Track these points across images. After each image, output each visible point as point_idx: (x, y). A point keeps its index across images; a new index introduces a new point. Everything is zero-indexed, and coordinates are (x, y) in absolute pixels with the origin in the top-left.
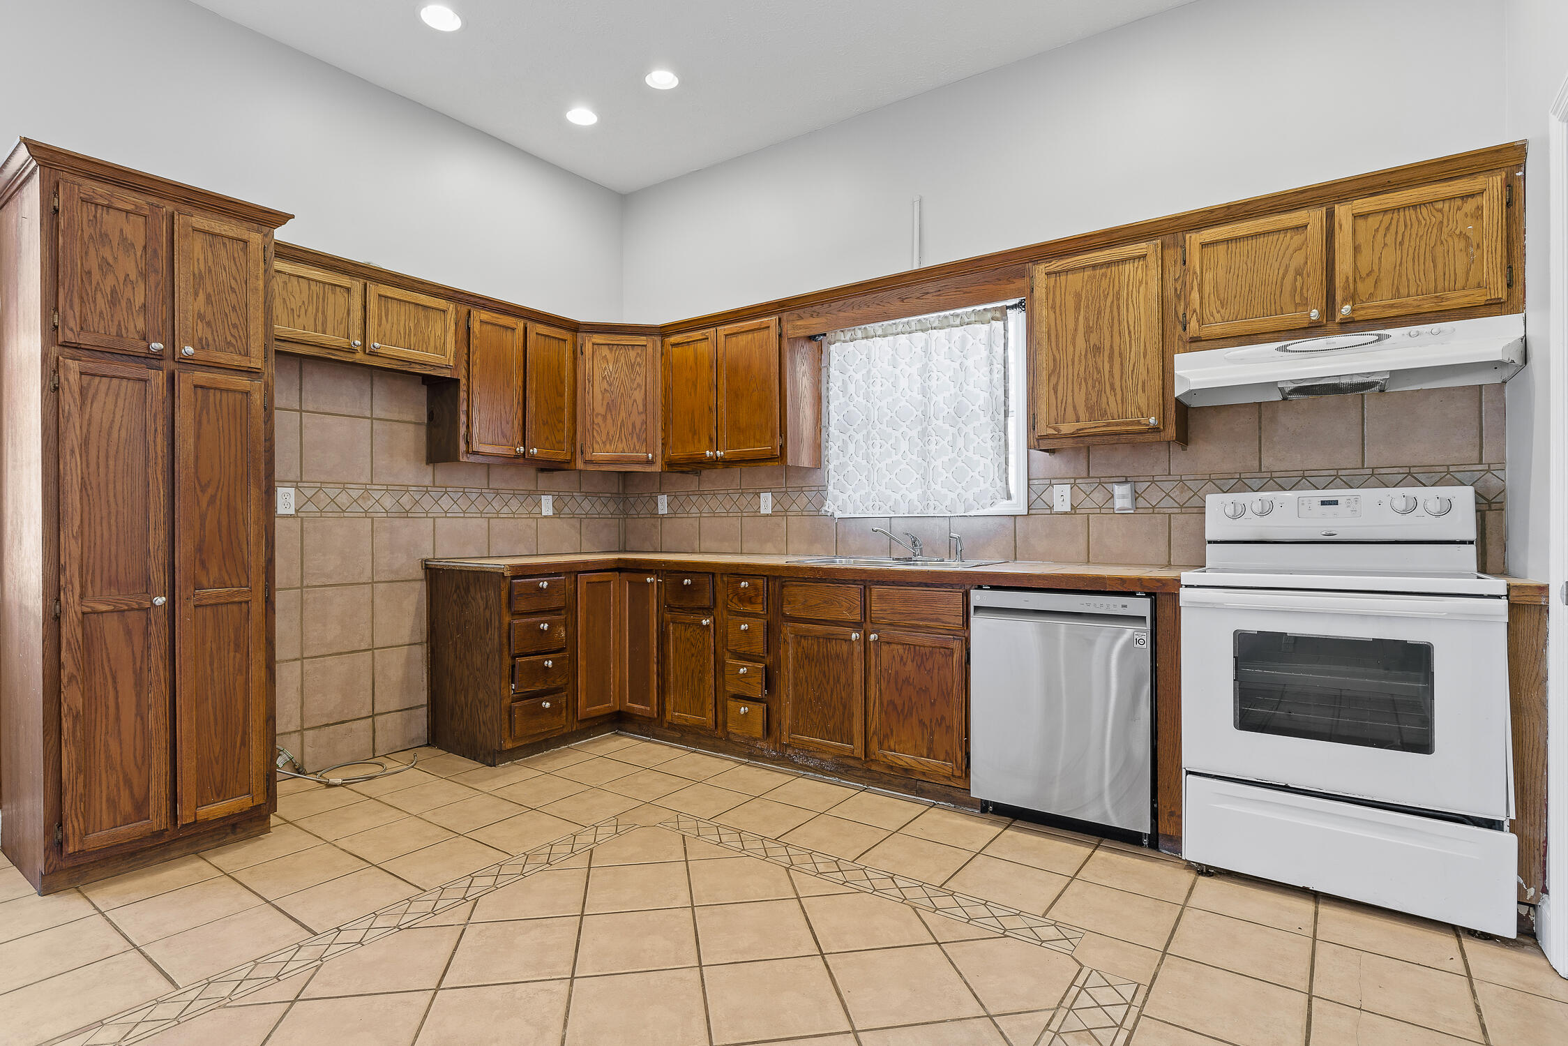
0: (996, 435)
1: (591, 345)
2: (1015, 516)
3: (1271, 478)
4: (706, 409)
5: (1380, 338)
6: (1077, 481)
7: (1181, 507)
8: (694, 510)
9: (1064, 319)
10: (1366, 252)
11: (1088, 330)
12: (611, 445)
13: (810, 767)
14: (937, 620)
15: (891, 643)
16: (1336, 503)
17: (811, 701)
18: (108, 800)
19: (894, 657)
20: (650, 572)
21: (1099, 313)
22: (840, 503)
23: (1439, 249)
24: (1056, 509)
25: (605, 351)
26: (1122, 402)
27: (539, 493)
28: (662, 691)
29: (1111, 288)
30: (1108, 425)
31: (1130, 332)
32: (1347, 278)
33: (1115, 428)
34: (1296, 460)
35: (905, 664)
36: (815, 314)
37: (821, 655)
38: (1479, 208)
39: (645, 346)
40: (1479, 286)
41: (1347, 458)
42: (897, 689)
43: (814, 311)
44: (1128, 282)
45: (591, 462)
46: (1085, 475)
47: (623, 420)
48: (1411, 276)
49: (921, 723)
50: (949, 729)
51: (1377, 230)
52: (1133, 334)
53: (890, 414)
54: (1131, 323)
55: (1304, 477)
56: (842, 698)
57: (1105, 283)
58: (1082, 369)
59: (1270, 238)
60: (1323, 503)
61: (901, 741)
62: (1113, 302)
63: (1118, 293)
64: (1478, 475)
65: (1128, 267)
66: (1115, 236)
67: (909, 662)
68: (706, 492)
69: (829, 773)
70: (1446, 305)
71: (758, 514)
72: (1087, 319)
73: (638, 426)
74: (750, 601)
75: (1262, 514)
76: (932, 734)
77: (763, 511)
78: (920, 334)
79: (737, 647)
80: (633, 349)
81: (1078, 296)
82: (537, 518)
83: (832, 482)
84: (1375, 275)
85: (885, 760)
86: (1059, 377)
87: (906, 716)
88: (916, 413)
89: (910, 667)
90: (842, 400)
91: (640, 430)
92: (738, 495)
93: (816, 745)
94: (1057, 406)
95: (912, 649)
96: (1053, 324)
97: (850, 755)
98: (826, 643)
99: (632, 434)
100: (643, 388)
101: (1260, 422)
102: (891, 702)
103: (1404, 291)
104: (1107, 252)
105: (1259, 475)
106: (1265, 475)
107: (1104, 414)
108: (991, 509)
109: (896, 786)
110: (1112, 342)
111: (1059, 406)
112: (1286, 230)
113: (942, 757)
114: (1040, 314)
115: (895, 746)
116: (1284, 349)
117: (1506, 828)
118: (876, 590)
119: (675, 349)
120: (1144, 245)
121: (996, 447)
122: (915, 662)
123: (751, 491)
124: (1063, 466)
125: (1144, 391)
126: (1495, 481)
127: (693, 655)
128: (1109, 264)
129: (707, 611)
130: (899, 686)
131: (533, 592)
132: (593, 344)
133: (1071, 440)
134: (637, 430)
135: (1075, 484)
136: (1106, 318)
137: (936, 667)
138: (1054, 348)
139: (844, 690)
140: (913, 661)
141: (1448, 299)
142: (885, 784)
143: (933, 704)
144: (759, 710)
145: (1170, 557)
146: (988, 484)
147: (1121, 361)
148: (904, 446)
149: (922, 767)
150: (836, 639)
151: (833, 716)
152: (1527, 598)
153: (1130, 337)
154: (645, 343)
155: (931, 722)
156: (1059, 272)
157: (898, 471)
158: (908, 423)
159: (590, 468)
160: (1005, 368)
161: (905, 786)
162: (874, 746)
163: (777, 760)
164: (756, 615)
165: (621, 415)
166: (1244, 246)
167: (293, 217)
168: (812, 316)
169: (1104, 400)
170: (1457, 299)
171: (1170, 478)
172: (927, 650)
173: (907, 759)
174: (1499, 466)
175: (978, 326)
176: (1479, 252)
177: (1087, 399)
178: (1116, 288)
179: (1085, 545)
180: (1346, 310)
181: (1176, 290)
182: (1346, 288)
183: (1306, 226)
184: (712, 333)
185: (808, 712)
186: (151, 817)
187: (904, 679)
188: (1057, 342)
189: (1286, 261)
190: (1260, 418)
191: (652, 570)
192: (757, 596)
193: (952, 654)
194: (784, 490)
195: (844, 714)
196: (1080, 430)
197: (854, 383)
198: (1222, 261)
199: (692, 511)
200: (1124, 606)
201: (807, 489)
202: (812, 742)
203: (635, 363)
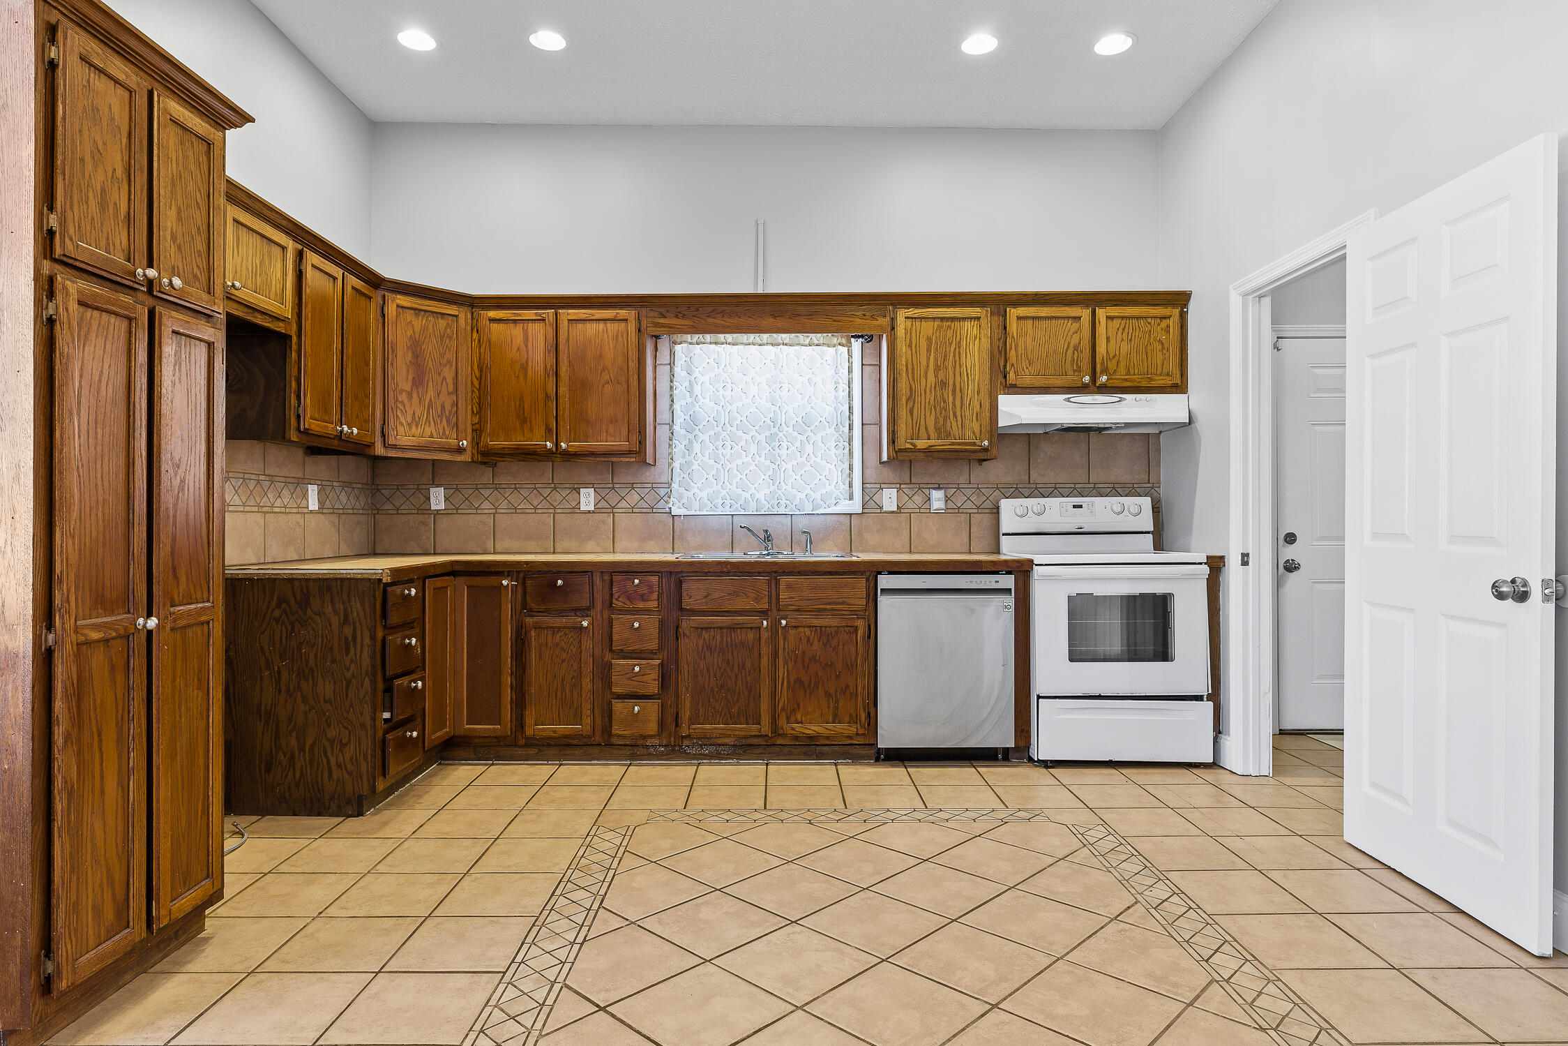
0: (840, 445)
1: (395, 306)
2: (851, 514)
3: (1036, 488)
4: (541, 396)
5: (1121, 400)
6: (902, 486)
7: (978, 508)
8: (486, 505)
9: (918, 357)
10: (1112, 341)
11: (937, 369)
12: (417, 427)
13: (706, 755)
14: (843, 603)
15: (798, 627)
16: (1081, 507)
17: (712, 689)
18: (93, 908)
19: (801, 638)
20: (501, 574)
21: (945, 356)
22: (684, 500)
23: (1149, 347)
24: (885, 509)
25: (409, 315)
26: (962, 428)
27: (306, 481)
28: (520, 703)
29: (954, 338)
30: (953, 444)
31: (967, 375)
32: (1103, 358)
33: (958, 447)
34: (1051, 477)
35: (811, 645)
36: (680, 315)
37: (725, 646)
38: (1168, 326)
39: (457, 316)
40: (1168, 375)
41: (1080, 476)
42: (804, 667)
43: (680, 312)
44: (967, 334)
45: (395, 447)
46: (908, 481)
47: (431, 399)
48: (1136, 363)
49: (828, 694)
50: (854, 695)
51: (1118, 329)
52: (969, 375)
53: (740, 418)
54: (969, 367)
55: (1056, 488)
56: (747, 683)
57: (949, 333)
58: (932, 399)
59: (1059, 321)
60: (1074, 507)
61: (808, 712)
62: (955, 349)
63: (959, 343)
64: (1148, 490)
65: (967, 324)
66: (959, 298)
67: (816, 643)
68: (504, 486)
69: (726, 757)
70: (1153, 384)
71: (578, 511)
72: (936, 359)
73: (448, 407)
74: (643, 598)
75: (1039, 514)
76: (837, 702)
77: (583, 507)
78: (770, 347)
79: (625, 647)
80: (442, 318)
81: (929, 340)
82: (304, 513)
83: (677, 481)
84: (1117, 357)
85: (793, 732)
86: (914, 403)
87: (813, 690)
88: (763, 419)
89: (816, 646)
90: (689, 400)
91: (450, 413)
92: (549, 490)
93: (720, 732)
94: (912, 426)
95: (819, 631)
96: (910, 360)
97: (757, 734)
98: (731, 633)
99: (440, 416)
100: (454, 365)
101: (1029, 448)
102: (799, 680)
103: (1132, 372)
104: (952, 309)
105: (1028, 486)
106: (1032, 486)
107: (948, 436)
108: (835, 508)
109: (797, 755)
110: (955, 380)
111: (914, 426)
112: (1068, 318)
113: (847, 720)
114: (901, 350)
115: (802, 718)
116: (1068, 400)
117: (1205, 699)
118: (784, 580)
119: (494, 326)
120: (978, 309)
121: (840, 455)
122: (821, 642)
123: (567, 486)
124: (891, 474)
125: (977, 420)
126: (1156, 494)
127: (563, 661)
128: (953, 319)
129: (584, 612)
130: (806, 665)
131: (401, 601)
132: (398, 306)
133: (923, 454)
134: (447, 412)
135: (900, 488)
136: (951, 360)
137: (841, 644)
138: (911, 380)
139: (749, 675)
140: (819, 641)
141: (1154, 380)
142: (785, 755)
143: (838, 677)
144: (653, 708)
145: (970, 547)
146: (832, 487)
147: (961, 396)
148: (753, 448)
149: (829, 732)
150: (741, 628)
151: (738, 701)
152: (1215, 564)
153: (968, 378)
154: (456, 313)
155: (836, 692)
156: (915, 318)
157: (748, 471)
158: (757, 427)
159: (392, 454)
160: (849, 387)
161: (805, 754)
162: (782, 722)
163: (666, 755)
164: (647, 611)
165: (429, 394)
166: (1044, 324)
167: (253, 120)
168: (677, 316)
169: (949, 424)
170: (1160, 381)
171: (971, 486)
172: (833, 630)
173: (814, 729)
174: (1157, 485)
175: (825, 348)
176: (1168, 353)
177: (936, 422)
178: (958, 339)
179: (908, 538)
180: (1104, 378)
181: (999, 347)
182: (1102, 364)
183: (1080, 318)
184: (551, 316)
185: (709, 701)
186: (131, 923)
187: (811, 657)
188: (913, 374)
189: (1068, 338)
190: (1029, 444)
191: (503, 572)
192: (652, 592)
193: (856, 632)
194: (611, 486)
195: (749, 697)
196: (932, 446)
197: (699, 385)
198: (1030, 332)
199: (483, 506)
200: (997, 582)
201: (639, 485)
202: (716, 729)
203: (444, 334)
